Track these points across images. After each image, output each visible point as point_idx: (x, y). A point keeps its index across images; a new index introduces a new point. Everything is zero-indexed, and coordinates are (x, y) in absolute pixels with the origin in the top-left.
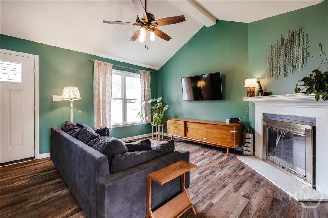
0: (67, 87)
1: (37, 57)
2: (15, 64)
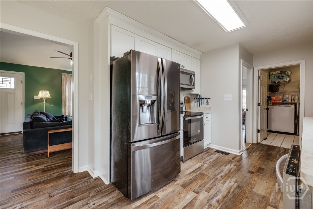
0: (41, 91)
1: (23, 74)
2: (10, 78)
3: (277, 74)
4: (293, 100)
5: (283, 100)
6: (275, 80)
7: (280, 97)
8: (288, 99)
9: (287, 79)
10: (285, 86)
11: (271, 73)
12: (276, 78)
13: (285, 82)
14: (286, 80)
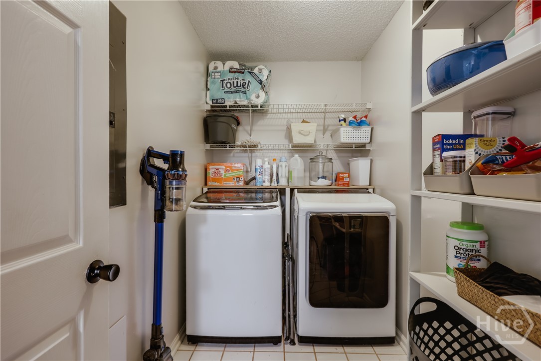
3: (230, 72)
4: (274, 177)
5: (250, 176)
6: (225, 96)
7: (238, 165)
8: (261, 173)
9: (258, 97)
10: (255, 128)
11: (211, 69)
12: (227, 90)
13: (252, 106)
14: (257, 100)
